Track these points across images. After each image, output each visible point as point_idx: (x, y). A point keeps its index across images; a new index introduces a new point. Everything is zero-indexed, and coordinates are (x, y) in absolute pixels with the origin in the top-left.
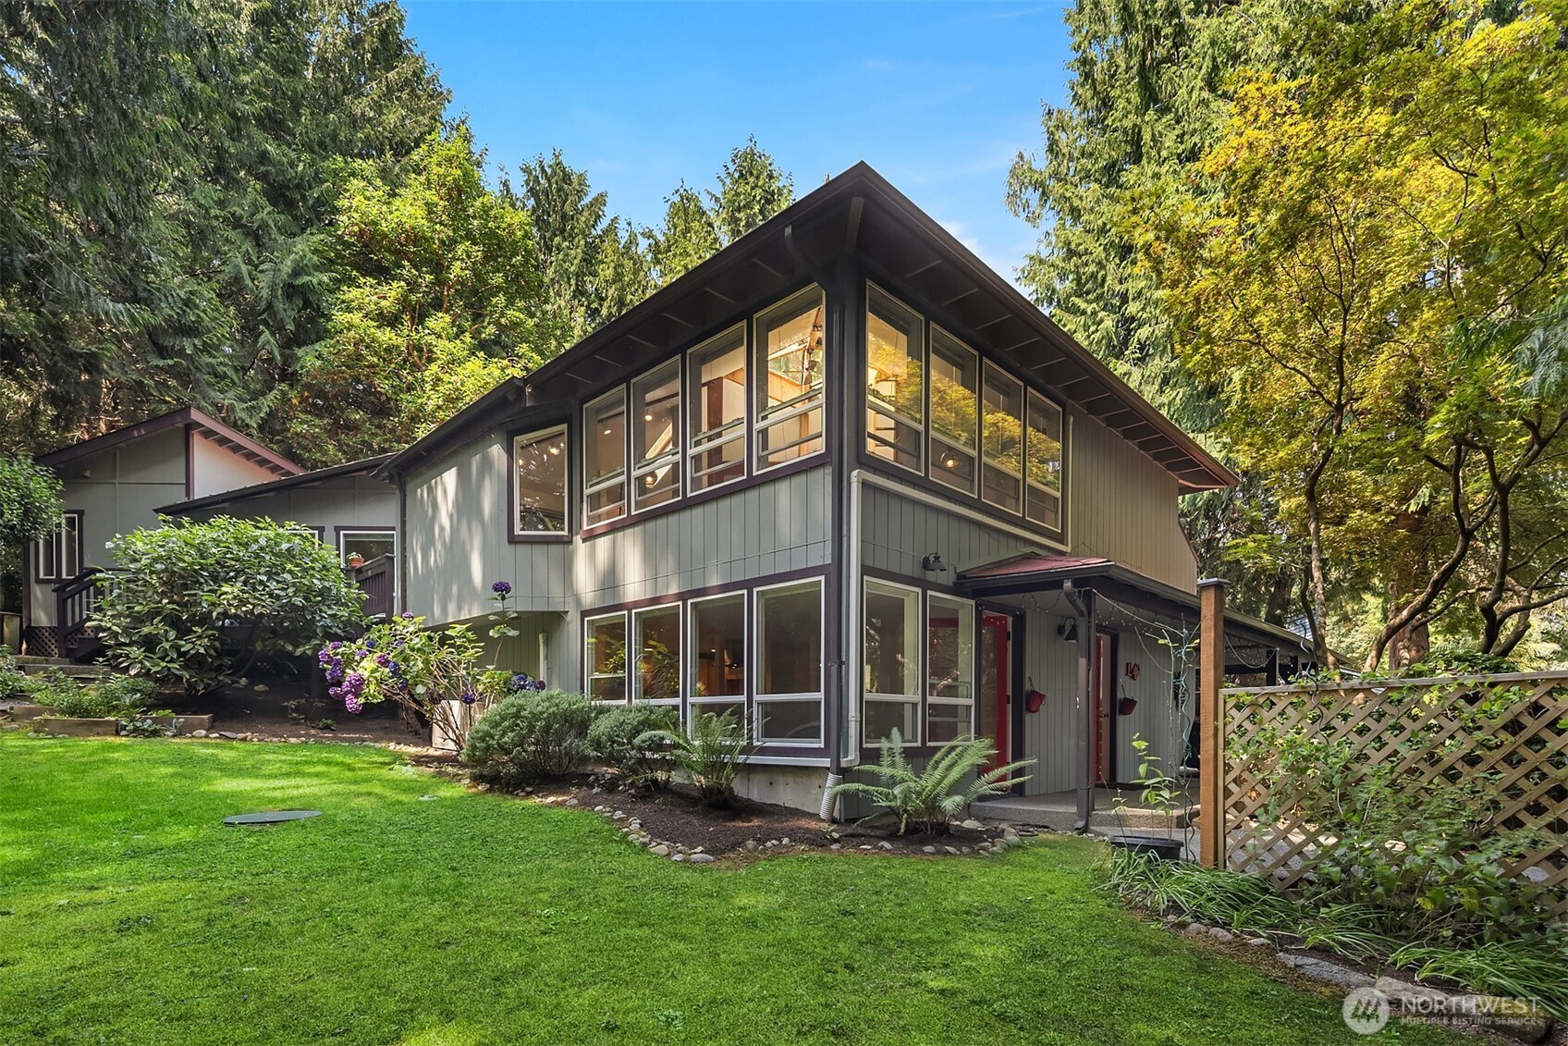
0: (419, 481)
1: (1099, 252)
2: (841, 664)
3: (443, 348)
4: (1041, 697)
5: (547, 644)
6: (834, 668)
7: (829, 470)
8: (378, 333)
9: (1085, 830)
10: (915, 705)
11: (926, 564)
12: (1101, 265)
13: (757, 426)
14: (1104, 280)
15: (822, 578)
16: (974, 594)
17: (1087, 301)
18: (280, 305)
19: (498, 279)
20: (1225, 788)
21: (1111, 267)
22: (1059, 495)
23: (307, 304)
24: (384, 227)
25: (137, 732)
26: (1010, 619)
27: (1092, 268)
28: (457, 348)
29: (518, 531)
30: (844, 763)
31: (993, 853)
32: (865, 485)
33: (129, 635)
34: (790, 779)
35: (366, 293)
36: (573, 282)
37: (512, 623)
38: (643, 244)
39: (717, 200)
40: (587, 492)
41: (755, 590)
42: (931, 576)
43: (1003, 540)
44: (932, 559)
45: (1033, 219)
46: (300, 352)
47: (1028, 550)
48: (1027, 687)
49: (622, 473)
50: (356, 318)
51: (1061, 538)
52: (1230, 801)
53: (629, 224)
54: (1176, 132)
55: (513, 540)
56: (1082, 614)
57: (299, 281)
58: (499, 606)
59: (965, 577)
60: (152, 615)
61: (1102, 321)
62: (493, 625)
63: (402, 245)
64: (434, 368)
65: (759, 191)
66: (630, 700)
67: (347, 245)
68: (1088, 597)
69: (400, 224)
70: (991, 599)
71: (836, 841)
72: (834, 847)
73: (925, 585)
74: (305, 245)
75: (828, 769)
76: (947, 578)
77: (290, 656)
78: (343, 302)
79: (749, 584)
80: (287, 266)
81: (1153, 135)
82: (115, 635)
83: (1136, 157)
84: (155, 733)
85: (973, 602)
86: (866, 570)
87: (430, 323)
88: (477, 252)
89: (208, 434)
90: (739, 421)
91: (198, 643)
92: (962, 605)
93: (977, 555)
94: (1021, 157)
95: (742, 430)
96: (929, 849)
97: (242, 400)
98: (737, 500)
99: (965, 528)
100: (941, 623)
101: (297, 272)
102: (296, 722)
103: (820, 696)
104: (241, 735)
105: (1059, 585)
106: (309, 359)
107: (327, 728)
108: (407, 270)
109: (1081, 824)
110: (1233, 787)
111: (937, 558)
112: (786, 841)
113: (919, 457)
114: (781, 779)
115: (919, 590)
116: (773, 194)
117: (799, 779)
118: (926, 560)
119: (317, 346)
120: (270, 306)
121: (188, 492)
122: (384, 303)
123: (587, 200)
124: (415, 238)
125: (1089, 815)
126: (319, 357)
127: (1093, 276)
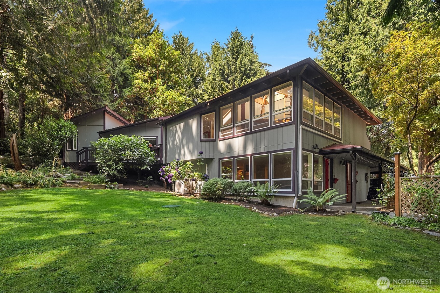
0: (171, 125)
1: (336, 59)
2: (297, 171)
3: (160, 88)
4: (337, 180)
5: (208, 166)
6: (296, 173)
7: (294, 126)
8: (144, 85)
9: (354, 212)
10: (311, 181)
11: (314, 147)
12: (337, 62)
13: (272, 115)
14: (337, 66)
15: (292, 151)
16: (323, 154)
17: (332, 72)
18: (119, 78)
19: (172, 69)
20: (401, 199)
21: (340, 62)
22: (340, 128)
23: (125, 77)
24: (144, 57)
25: (110, 188)
26: (329, 160)
27: (334, 63)
28: (164, 87)
29: (202, 139)
30: (299, 195)
31: (339, 215)
32: (303, 129)
33: (104, 164)
34: (282, 199)
35: (140, 74)
36: (187, 67)
37: (202, 161)
38: (205, 56)
39: (227, 45)
40: (220, 129)
41: (272, 154)
42: (315, 150)
43: (329, 140)
44: (315, 146)
45: (316, 49)
46: (124, 90)
47: (334, 143)
48: (334, 177)
49: (232, 125)
50: (139, 81)
51: (341, 139)
52: (402, 202)
53: (201, 51)
54: (359, 27)
55: (201, 141)
56: (353, 159)
57: (124, 72)
58: (200, 157)
59: (322, 150)
60: (110, 160)
61: (337, 77)
62: (198, 161)
63: (148, 61)
64: (159, 93)
65: (239, 43)
66: (234, 180)
67: (134, 62)
68: (355, 155)
69: (148, 55)
70: (327, 155)
71: (303, 212)
72: (303, 213)
73: (314, 152)
74: (125, 62)
75: (295, 196)
76: (317, 150)
77: (140, 170)
78: (134, 77)
79: (270, 152)
80: (122, 68)
81: (352, 27)
82: (101, 164)
83: (347, 34)
84: (113, 188)
85: (323, 156)
86: (303, 149)
87: (156, 81)
88: (167, 62)
89: (109, 113)
90: (268, 113)
91: (120, 167)
92: (320, 157)
93: (323, 144)
94: (312, 32)
95: (268, 115)
96: (324, 214)
97: (109, 103)
98: (266, 132)
99: (321, 138)
100: (316, 161)
101: (124, 69)
102: (140, 186)
103: (291, 179)
104: (131, 189)
105: (349, 152)
106: (127, 92)
107: (147, 187)
108: (150, 68)
109: (353, 210)
110: (403, 199)
111: (317, 146)
112: (291, 212)
113: (312, 121)
114: (279, 199)
115: (312, 153)
116: (242, 43)
117: (285, 199)
118: (314, 146)
119: (128, 89)
120: (116, 78)
121: (104, 128)
122: (145, 77)
123: (188, 45)
124: (151, 59)
125: (355, 208)
126: (130, 91)
127: (334, 65)
